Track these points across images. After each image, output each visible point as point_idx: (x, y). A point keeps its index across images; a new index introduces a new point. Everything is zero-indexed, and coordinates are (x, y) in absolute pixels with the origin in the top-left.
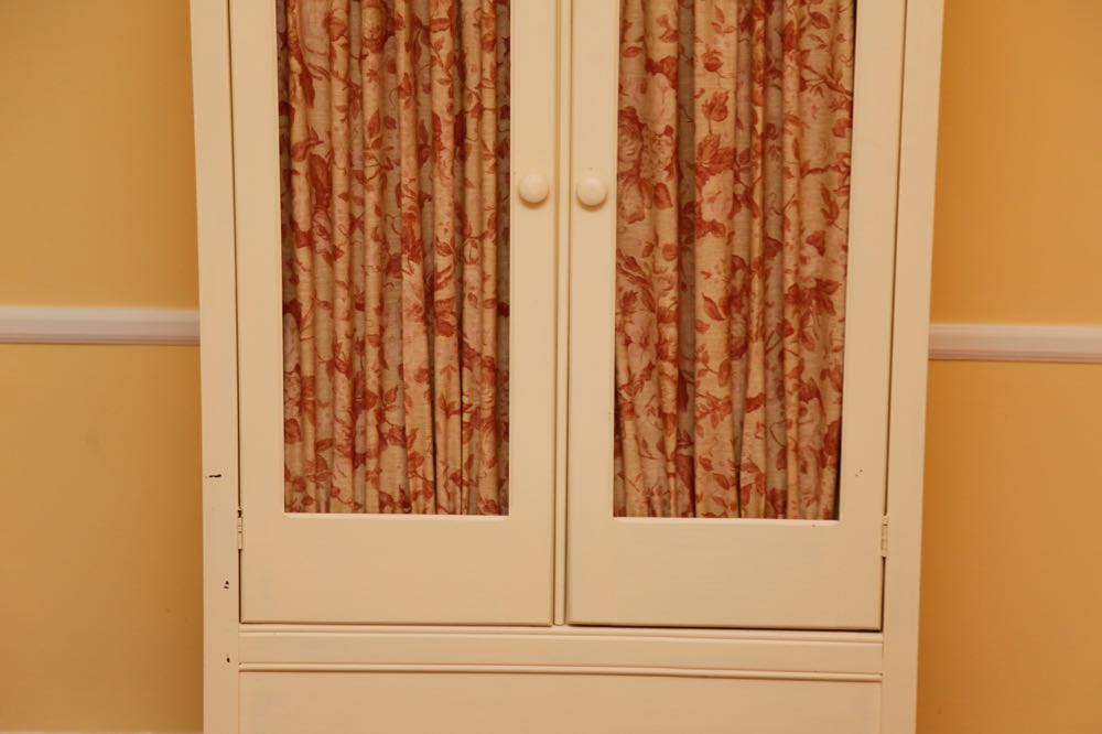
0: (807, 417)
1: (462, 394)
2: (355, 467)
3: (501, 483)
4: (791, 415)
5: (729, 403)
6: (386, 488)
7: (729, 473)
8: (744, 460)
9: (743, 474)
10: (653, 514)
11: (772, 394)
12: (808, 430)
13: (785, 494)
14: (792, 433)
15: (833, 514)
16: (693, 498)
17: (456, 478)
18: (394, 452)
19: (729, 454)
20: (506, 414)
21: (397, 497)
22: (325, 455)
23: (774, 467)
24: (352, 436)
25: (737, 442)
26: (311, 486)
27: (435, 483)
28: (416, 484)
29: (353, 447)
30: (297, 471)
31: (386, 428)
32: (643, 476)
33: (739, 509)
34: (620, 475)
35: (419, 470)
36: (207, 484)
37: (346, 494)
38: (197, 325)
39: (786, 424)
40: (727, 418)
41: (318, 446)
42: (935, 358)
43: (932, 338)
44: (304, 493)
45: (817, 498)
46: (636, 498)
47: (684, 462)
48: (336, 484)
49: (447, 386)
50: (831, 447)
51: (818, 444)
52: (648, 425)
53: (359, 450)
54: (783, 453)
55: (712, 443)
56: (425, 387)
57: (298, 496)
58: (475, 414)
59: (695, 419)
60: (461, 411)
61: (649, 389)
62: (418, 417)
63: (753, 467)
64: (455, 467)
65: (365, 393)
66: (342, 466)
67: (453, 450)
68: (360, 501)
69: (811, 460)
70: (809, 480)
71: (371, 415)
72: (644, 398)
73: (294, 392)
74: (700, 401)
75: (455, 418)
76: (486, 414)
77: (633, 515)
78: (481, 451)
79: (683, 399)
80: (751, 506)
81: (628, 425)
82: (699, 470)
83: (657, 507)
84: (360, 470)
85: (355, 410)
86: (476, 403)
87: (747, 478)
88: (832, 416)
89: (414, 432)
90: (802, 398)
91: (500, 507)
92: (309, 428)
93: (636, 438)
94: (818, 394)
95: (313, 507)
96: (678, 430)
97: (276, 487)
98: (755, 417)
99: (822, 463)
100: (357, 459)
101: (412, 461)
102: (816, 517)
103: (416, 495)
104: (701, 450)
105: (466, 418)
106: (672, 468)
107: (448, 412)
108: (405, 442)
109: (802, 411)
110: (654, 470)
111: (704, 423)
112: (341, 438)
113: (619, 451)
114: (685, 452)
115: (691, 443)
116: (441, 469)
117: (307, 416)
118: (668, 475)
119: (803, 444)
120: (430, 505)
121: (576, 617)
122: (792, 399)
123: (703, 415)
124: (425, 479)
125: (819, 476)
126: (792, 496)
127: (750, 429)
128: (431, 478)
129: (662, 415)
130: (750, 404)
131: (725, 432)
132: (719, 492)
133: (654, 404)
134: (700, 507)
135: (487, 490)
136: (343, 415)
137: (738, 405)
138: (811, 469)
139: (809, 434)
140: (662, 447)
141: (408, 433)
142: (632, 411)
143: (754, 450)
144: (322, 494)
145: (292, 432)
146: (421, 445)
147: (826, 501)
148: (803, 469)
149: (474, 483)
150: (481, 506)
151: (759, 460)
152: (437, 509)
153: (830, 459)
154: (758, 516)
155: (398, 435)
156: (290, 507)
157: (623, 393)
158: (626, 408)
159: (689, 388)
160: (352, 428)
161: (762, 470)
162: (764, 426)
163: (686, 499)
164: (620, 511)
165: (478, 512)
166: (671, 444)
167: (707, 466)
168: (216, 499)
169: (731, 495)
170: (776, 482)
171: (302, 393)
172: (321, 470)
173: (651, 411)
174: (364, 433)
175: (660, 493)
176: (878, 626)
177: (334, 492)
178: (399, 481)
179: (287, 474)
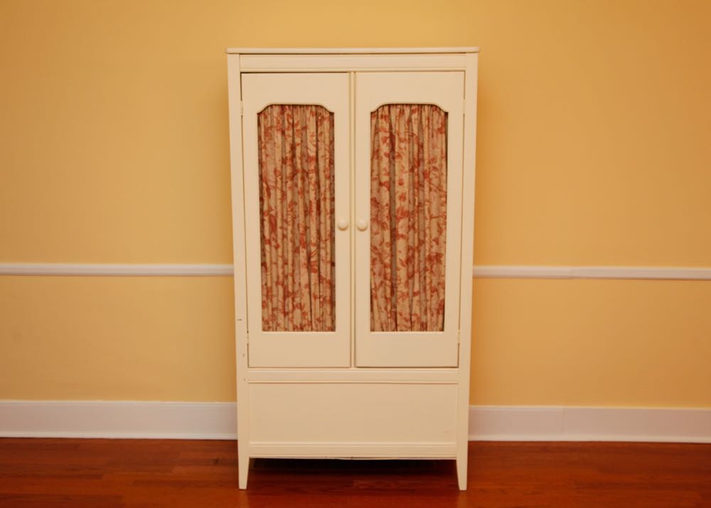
0: (434, 298)
1: (320, 292)
2: (285, 316)
3: (333, 321)
4: (428, 297)
5: (408, 294)
6: (295, 323)
7: (408, 317)
8: (413, 313)
9: (413, 317)
10: (383, 330)
11: (422, 291)
12: (434, 302)
13: (426, 323)
14: (429, 303)
15: (442, 330)
16: (396, 325)
17: (318, 320)
18: (298, 312)
19: (408, 311)
20: (335, 299)
21: (299, 326)
22: (275, 312)
23: (422, 314)
24: (284, 306)
25: (411, 307)
26: (271, 323)
27: (311, 322)
28: (305, 322)
29: (284, 309)
30: (266, 318)
31: (295, 303)
32: (380, 318)
33: (411, 328)
34: (372, 318)
35: (306, 317)
36: (237, 323)
37: (282, 326)
38: (233, 270)
39: (427, 301)
40: (407, 299)
41: (273, 310)
42: (475, 278)
43: (474, 271)
44: (268, 325)
45: (437, 325)
46: (377, 325)
47: (393, 313)
48: (279, 322)
49: (315, 290)
50: (441, 308)
51: (437, 307)
52: (381, 301)
53: (286, 310)
54: (426, 310)
55: (403, 307)
56: (308, 290)
57: (267, 326)
58: (324, 299)
59: (397, 299)
60: (320, 298)
61: (381, 289)
62: (306, 300)
63: (416, 315)
64: (318, 316)
65: (288, 292)
66: (281, 316)
67: (317, 311)
68: (286, 327)
69: (435, 312)
70: (434, 319)
71: (290, 299)
72: (380, 293)
73: (265, 292)
74: (398, 293)
75: (318, 301)
76: (328, 298)
77: (377, 331)
78: (326, 311)
79: (392, 293)
80: (415, 328)
81: (375, 302)
82: (398, 316)
83: (384, 328)
84: (287, 317)
85: (285, 298)
86: (324, 295)
87: (414, 318)
88: (441, 298)
89: (304, 305)
90: (432, 292)
91: (333, 329)
92: (270, 304)
93: (378, 305)
94: (437, 290)
95: (271, 329)
96: (391, 303)
97: (259, 323)
98: (416, 298)
99: (438, 313)
100: (286, 314)
101: (304, 314)
102: (437, 330)
103: (305, 325)
104: (399, 309)
105: (321, 300)
106: (389, 315)
107: (315, 297)
108: (301, 307)
109: (432, 296)
110: (384, 316)
111: (400, 301)
112: (280, 307)
113: (372, 310)
114: (393, 310)
115: (395, 307)
116: (313, 316)
117: (269, 300)
118: (388, 318)
119: (433, 306)
120: (310, 328)
121: (358, 365)
122: (429, 292)
123: (399, 298)
124: (308, 320)
125: (438, 317)
126: (429, 324)
127: (415, 302)
128: (310, 319)
129: (386, 298)
130: (415, 294)
131: (407, 303)
132: (405, 323)
133: (383, 294)
134: (399, 328)
135: (328, 323)
136: (281, 299)
137: (411, 294)
138: (435, 315)
139: (434, 303)
140: (386, 309)
141: (302, 304)
142: (376, 297)
143: (416, 309)
144: (274, 326)
145: (264, 305)
146: (307, 309)
147: (440, 326)
148: (432, 315)
149: (324, 321)
150: (327, 329)
151: (418, 312)
152: (312, 330)
153: (441, 312)
154: (417, 330)
155: (299, 306)
156: (264, 330)
157: (373, 291)
158: (374, 297)
159: (395, 289)
160: (284, 303)
161: (419, 315)
162: (419, 301)
163: (394, 325)
164: (373, 330)
165: (325, 331)
166: (389, 308)
167: (401, 315)
168: (240, 327)
169: (409, 324)
170: (424, 319)
171: (268, 292)
172: (274, 317)
173: (382, 297)
174: (288, 305)
175: (386, 324)
176: (456, 366)
177: (278, 325)
178: (299, 321)
179: (263, 319)
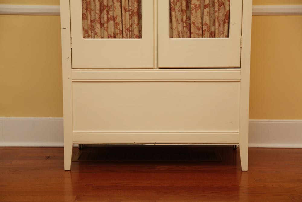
0: (221, 11)
1: (129, 6)
2: (101, 27)
3: (140, 31)
4: (216, 9)
5: (200, 6)
6: (110, 33)
7: (200, 26)
8: (204, 22)
9: (204, 26)
10: (179, 37)
11: (211, 5)
12: (221, 14)
13: (215, 32)
14: (216, 14)
15: (228, 36)
16: (191, 33)
17: (128, 30)
18: (111, 23)
19: (200, 20)
20: (141, 12)
21: (112, 35)
22: (93, 24)
23: (212, 25)
24: (100, 18)
25: (202, 18)
26: (90, 32)
27: (122, 30)
28: (117, 31)
30: (86, 28)
31: (109, 16)
32: (177, 27)
33: (203, 36)
34: (171, 28)
35: (118, 27)
36: (62, 30)
37: (99, 34)
38: (60, 9)
39: (215, 12)
40: (199, 10)
41: (91, 21)
42: (254, 15)
43: (253, 9)
44: (88, 33)
45: (223, 33)
46: (175, 33)
47: (188, 24)
48: (96, 31)
49: (125, 3)
50: (227, 17)
51: (223, 18)
52: (179, 14)
53: (102, 22)
54: (214, 21)
55: (195, 17)
56: (119, 4)
57: (87, 35)
58: (133, 12)
59: (191, 11)
60: (129, 11)
61: (178, 4)
62: (117, 12)
63: (206, 24)
64: (128, 26)
65: (104, 5)
66: (98, 26)
67: (127, 22)
68: (103, 36)
69: (222, 23)
70: (221, 29)
71: (105, 12)
72: (177, 7)
73: (85, 6)
74: (192, 6)
75: (128, 13)
76: (136, 11)
77: (175, 38)
78: (134, 21)
79: (188, 7)
80: (206, 35)
81: (173, 13)
82: (192, 25)
83: (181, 36)
84: (103, 28)
85: (101, 11)
86: (133, 9)
87: (205, 27)
88: (227, 9)
89: (117, 16)
90: (219, 6)
91: (140, 36)
92: (89, 15)
93: (175, 17)
94: (223, 4)
95: (90, 37)
96: (186, 16)
97: (80, 32)
98: (207, 10)
99: (224, 23)
100: (102, 25)
101: (116, 24)
102: (223, 37)
103: (117, 34)
104: (192, 19)
105: (130, 13)
106: (185, 25)
107: (125, 11)
108: (114, 19)
109: (219, 9)
110: (180, 27)
111: (193, 12)
112: (97, 18)
113: (171, 21)
114: (188, 22)
115: (190, 20)
116: (124, 26)
117: (88, 12)
118: (184, 27)
119: (220, 18)
120: (121, 36)
121: (160, 65)
122: (217, 5)
123: (193, 10)
124: (120, 30)
125: (224, 26)
126: (217, 31)
127: (205, 14)
128: (121, 29)
129: (182, 11)
130: (205, 7)
131: (199, 14)
132: (197, 32)
133: (180, 9)
134: (192, 35)
135: (136, 32)
136: (98, 12)
137: (202, 6)
138: (222, 26)
140: (182, 21)
141: (115, 17)
142: (174, 9)
143: (207, 19)
144: (93, 35)
145: (84, 17)
146: (118, 20)
147: (226, 33)
148: (219, 25)
149: (132, 31)
150: (135, 36)
151: (208, 22)
152: (123, 37)
153: (227, 21)
154: (208, 37)
155: (112, 18)
156: (84, 37)
157: (172, 4)
159: (189, 4)
160: (100, 15)
161: (209, 24)
162: (209, 12)
163: (189, 34)
164: (171, 36)
165: (134, 38)
166: (185, 18)
167: (194, 24)
168: (65, 35)
169: (201, 32)
170: (213, 30)
171: (87, 6)
172: (92, 28)
173: (179, 11)
174: (103, 18)
175: (182, 33)
176: (239, 66)
177: (96, 33)
178: (113, 30)
179: (83, 29)
